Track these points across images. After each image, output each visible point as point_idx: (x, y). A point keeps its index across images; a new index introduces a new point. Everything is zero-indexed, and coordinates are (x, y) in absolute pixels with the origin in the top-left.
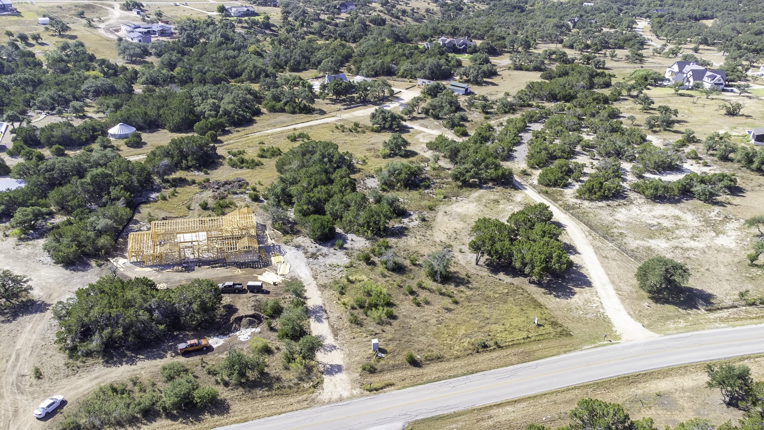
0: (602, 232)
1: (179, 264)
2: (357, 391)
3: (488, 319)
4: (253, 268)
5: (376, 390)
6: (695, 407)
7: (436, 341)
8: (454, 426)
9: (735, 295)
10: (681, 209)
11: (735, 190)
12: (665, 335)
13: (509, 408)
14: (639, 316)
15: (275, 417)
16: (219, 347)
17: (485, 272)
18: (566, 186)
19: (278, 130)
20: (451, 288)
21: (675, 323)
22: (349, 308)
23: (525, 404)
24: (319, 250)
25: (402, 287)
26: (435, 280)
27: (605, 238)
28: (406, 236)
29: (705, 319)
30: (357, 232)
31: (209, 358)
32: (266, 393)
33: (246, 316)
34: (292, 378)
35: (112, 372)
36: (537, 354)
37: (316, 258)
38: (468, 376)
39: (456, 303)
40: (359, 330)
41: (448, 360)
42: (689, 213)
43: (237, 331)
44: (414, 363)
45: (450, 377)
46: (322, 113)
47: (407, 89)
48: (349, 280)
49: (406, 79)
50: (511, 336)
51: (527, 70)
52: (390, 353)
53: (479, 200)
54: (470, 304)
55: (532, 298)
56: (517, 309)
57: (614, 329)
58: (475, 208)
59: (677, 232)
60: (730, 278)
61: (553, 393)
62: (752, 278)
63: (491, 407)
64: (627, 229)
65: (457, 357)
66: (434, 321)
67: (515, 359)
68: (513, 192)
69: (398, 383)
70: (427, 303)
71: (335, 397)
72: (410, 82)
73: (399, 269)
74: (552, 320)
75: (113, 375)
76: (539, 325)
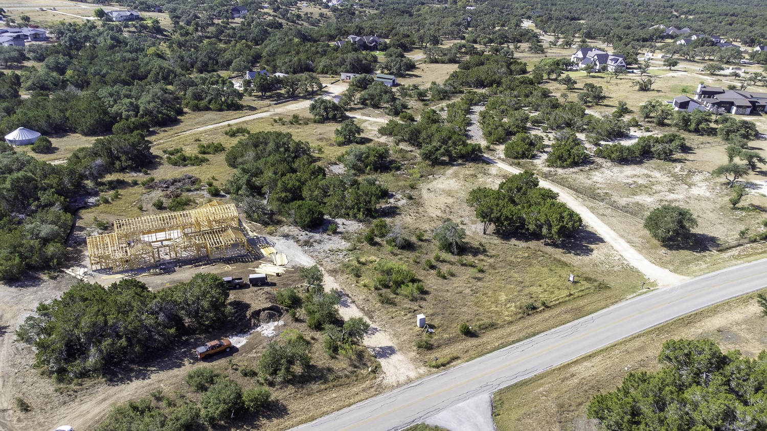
0: (590, 194)
1: (155, 267)
2: (423, 370)
3: (522, 282)
4: (243, 262)
5: (444, 365)
6: (757, 337)
7: (481, 310)
8: (541, 389)
9: (733, 235)
10: (646, 168)
11: (685, 149)
12: (695, 276)
13: (585, 364)
14: (663, 264)
15: (345, 410)
16: (244, 346)
17: (496, 240)
18: (534, 157)
19: (210, 127)
20: (469, 258)
21: (696, 265)
22: (373, 289)
23: (599, 358)
24: (311, 237)
25: (418, 263)
26: (453, 253)
27: (594, 198)
28: (400, 214)
29: (720, 258)
30: (346, 216)
31: (236, 358)
32: (323, 387)
33: (264, 310)
34: (344, 366)
35: (121, 391)
36: (588, 308)
37: (311, 245)
38: (532, 339)
39: (482, 271)
40: (394, 310)
41: (502, 326)
42: (655, 171)
43: (257, 327)
44: (469, 333)
45: (514, 342)
46: (253, 109)
47: (332, 84)
48: (359, 262)
49: (328, 75)
50: (553, 296)
51: (443, 62)
52: (439, 327)
53: (456, 175)
54: (497, 271)
55: (555, 259)
56: (546, 270)
57: (646, 277)
58: (456, 184)
59: (654, 187)
60: (721, 222)
61: (621, 343)
62: (740, 219)
63: (569, 365)
64: (609, 189)
65: (510, 323)
66: (468, 291)
67: (568, 316)
68: (486, 167)
69: (462, 356)
70: (453, 275)
71: (402, 379)
72: (333, 77)
73: (407, 246)
74: (584, 276)
75: (125, 394)
76: (575, 282)
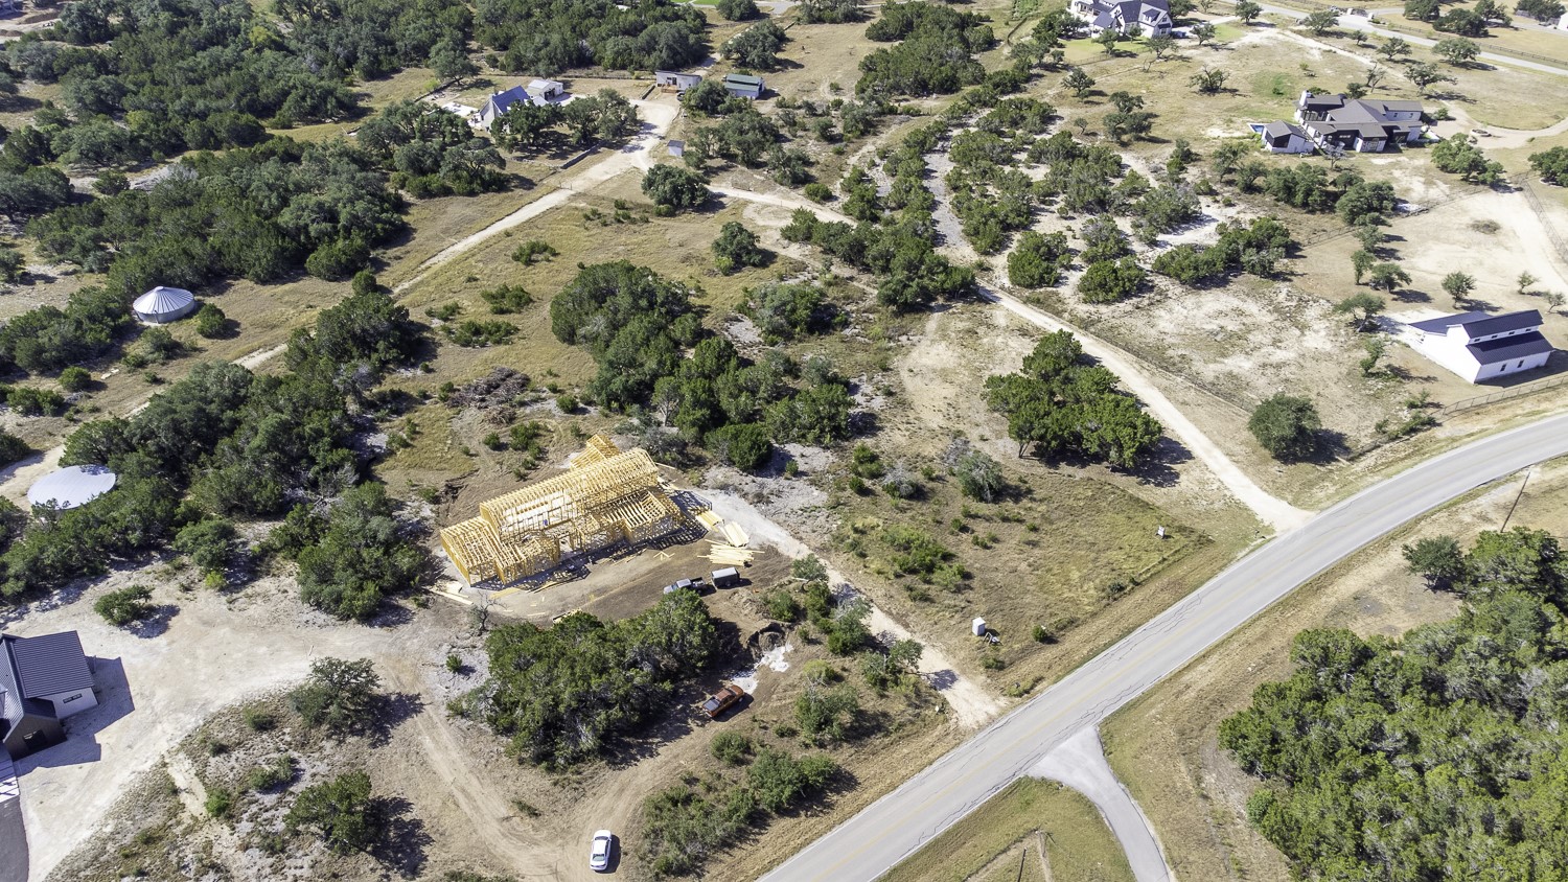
0: (1154, 357)
1: (559, 568)
2: (1003, 702)
3: (1094, 544)
4: (679, 543)
5: (1027, 692)
6: (1401, 603)
7: (1052, 599)
8: (1153, 711)
9: (1367, 427)
10: (1236, 294)
11: (1292, 250)
12: (1322, 510)
13: (1201, 668)
14: (1278, 491)
15: (928, 770)
16: (756, 691)
17: (1041, 469)
18: (1058, 281)
19: (475, 239)
20: (1009, 505)
21: (1322, 488)
22: (892, 577)
23: (1215, 657)
24: (762, 486)
25: (941, 523)
26: (982, 500)
27: (1165, 368)
28: (881, 429)
29: (1353, 474)
30: (801, 439)
31: (756, 709)
32: (887, 740)
33: (762, 632)
34: (902, 707)
35: (636, 775)
36: (1190, 580)
37: (769, 502)
38: (1128, 638)
39: (1034, 529)
40: (935, 610)
41: (1085, 622)
42: (1249, 300)
43: (760, 658)
44: (1047, 639)
45: (1107, 646)
46: (528, 184)
47: (644, 98)
48: (856, 530)
49: (626, 73)
50: (1142, 563)
51: (833, 21)
52: (1003, 632)
53: (943, 333)
54: (1054, 527)
55: (1131, 497)
56: (1121, 518)
57: (1258, 518)
58: (950, 353)
59: (1250, 337)
60: (1351, 402)
61: (1239, 631)
62: (1374, 395)
63: (1180, 673)
64: (1186, 347)
65: (1094, 615)
66: (1023, 566)
67: (1167, 596)
68: (986, 309)
69: (1045, 674)
70: (995, 540)
71: (982, 718)
72: (638, 78)
73: (918, 494)
74: (1176, 524)
75: (641, 780)
76: (1165, 537)
